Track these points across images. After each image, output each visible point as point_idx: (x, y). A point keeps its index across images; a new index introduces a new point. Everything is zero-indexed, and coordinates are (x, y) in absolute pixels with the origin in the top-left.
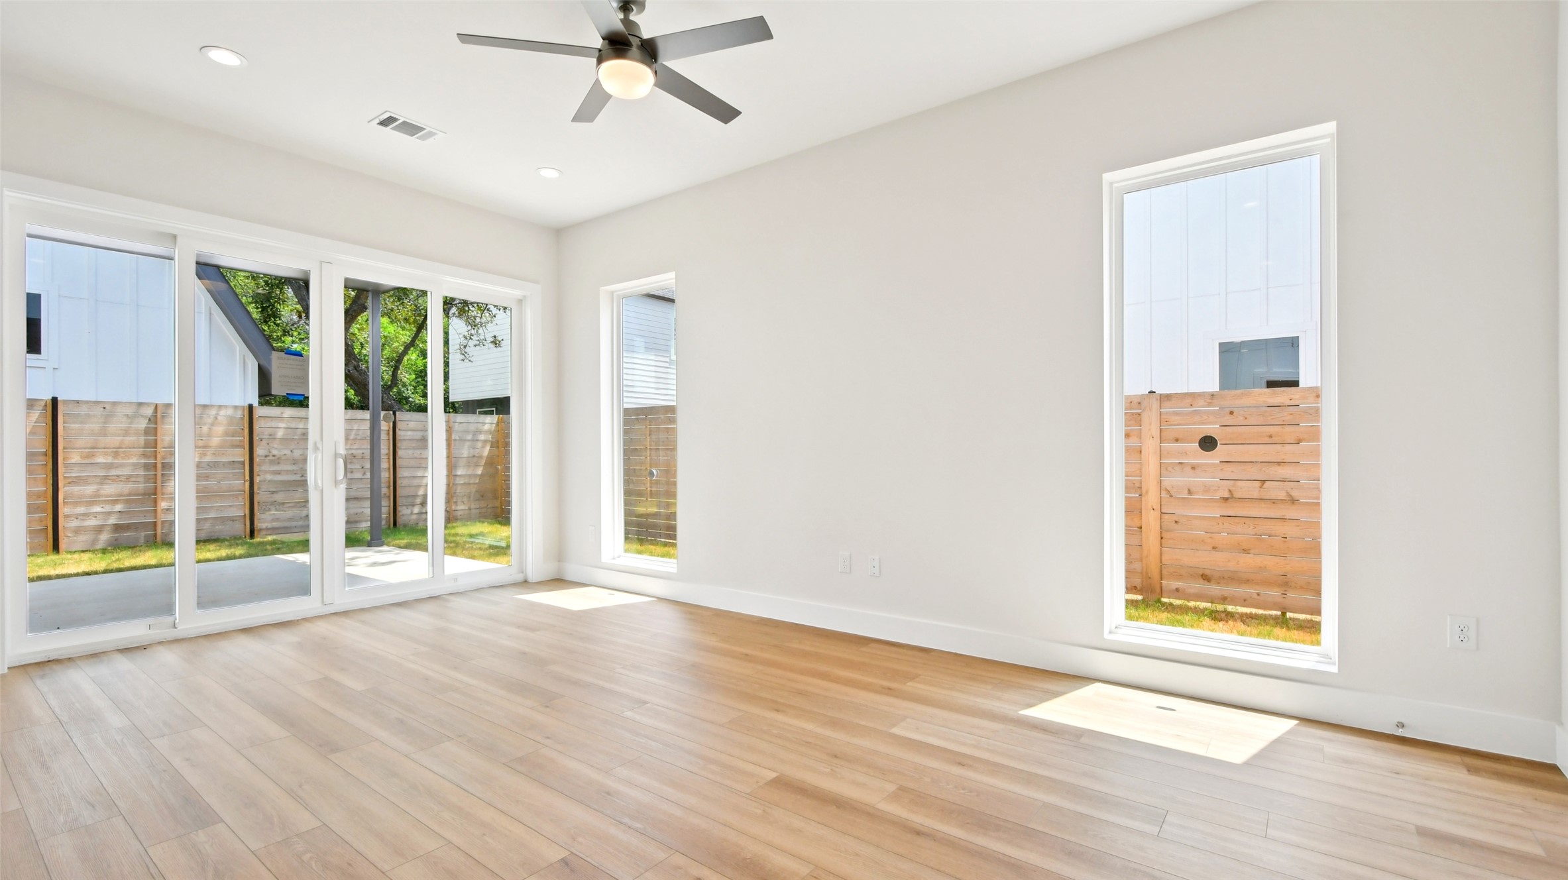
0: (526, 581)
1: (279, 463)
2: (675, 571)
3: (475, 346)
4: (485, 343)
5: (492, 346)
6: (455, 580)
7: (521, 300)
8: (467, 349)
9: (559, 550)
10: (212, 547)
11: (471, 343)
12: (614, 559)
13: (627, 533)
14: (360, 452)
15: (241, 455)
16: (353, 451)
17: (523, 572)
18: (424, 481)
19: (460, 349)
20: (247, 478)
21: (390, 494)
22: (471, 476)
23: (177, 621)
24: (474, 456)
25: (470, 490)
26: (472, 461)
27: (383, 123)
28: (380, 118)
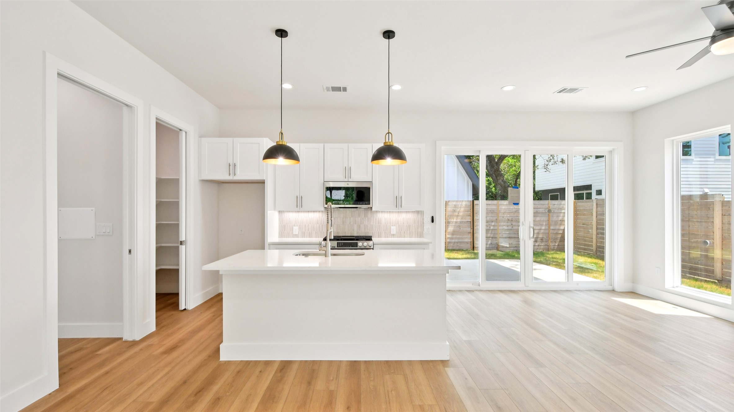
0: (613, 290)
2: (730, 303)
3: (552, 164)
4: (557, 163)
5: (561, 164)
6: (578, 284)
7: (611, 151)
8: (548, 167)
9: (634, 278)
10: (461, 253)
11: (550, 163)
12: (673, 287)
13: (683, 272)
14: (511, 218)
15: (469, 219)
16: (509, 218)
17: (611, 285)
19: (545, 166)
20: (472, 228)
22: (559, 230)
23: (480, 284)
24: (560, 220)
25: (558, 237)
26: (559, 222)
27: (560, 92)
28: (560, 90)
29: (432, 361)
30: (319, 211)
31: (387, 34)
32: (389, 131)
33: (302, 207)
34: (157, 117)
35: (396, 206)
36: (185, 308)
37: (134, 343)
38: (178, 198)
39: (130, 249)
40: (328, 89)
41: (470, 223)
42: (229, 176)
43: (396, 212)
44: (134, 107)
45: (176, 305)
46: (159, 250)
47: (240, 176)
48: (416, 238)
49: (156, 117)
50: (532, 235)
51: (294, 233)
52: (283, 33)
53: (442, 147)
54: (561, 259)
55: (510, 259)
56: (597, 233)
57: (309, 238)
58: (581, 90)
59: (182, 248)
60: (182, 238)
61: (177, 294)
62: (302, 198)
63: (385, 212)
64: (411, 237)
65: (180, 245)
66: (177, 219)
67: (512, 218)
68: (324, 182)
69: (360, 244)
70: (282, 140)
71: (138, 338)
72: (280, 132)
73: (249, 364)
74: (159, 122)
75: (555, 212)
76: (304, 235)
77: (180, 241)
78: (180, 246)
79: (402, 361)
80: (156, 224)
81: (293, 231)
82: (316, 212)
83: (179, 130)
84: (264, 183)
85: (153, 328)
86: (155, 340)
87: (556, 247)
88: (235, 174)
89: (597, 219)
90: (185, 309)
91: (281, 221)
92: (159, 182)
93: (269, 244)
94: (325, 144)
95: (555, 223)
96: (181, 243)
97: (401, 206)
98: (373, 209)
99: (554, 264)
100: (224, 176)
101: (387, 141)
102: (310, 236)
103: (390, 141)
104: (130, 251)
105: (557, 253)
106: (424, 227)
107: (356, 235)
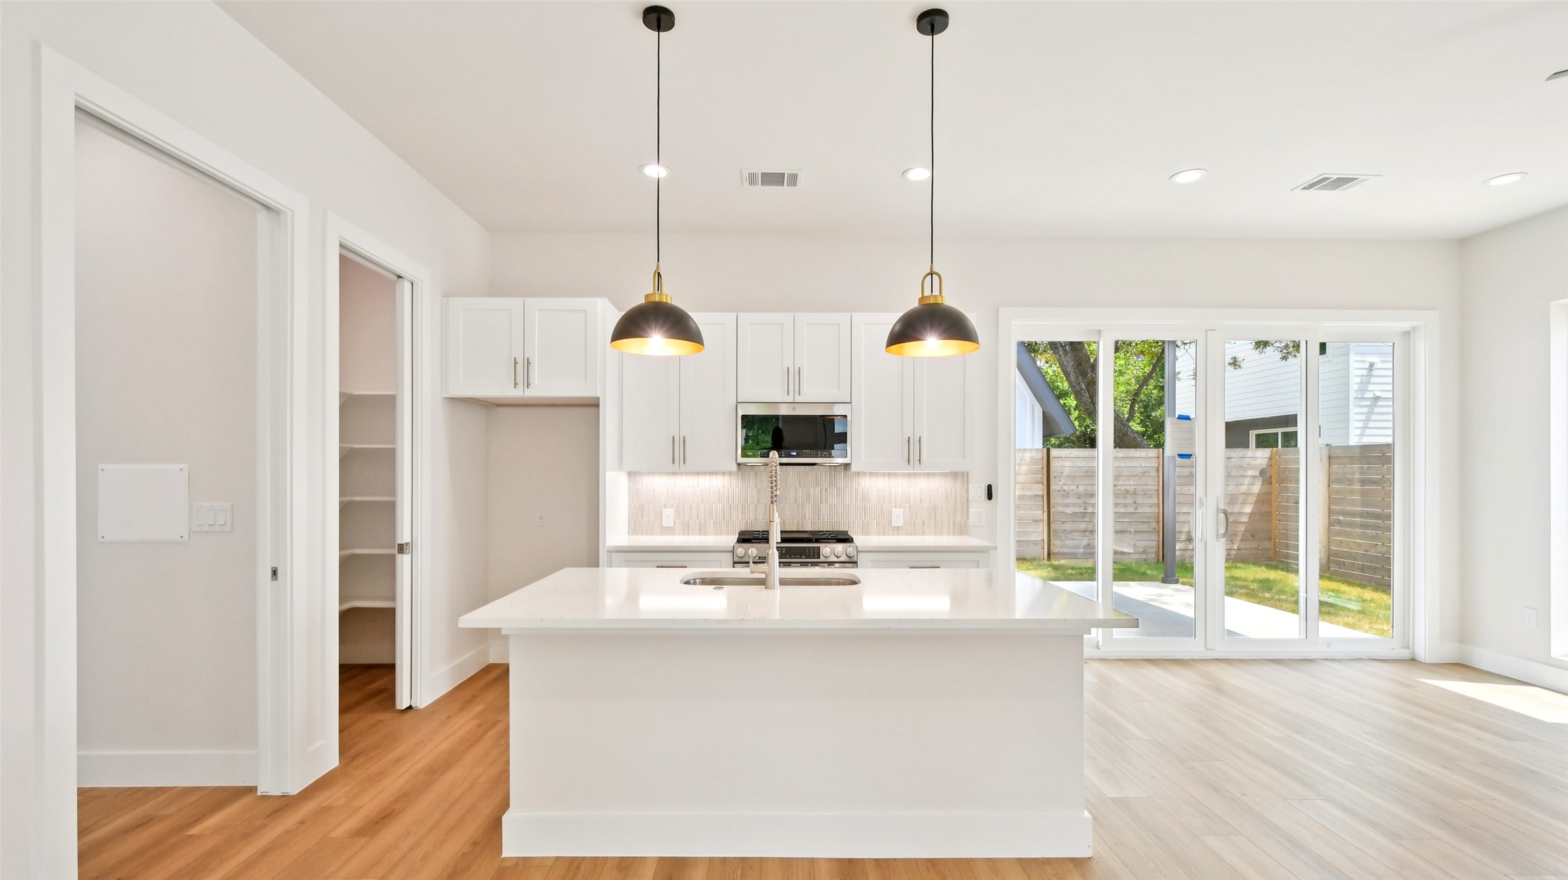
0: (1413, 660)
1: (1068, 497)
6: (1329, 645)
7: (1409, 332)
9: (1464, 629)
14: (1133, 487)
15: (1040, 490)
16: (1128, 488)
17: (1408, 648)
18: (1190, 518)
20: (1046, 509)
21: (1159, 529)
22: (1240, 513)
23: (1100, 643)
24: (1242, 492)
25: (1239, 530)
26: (1241, 498)
27: (1311, 186)
28: (1310, 183)
29: (1048, 861)
30: (724, 473)
31: (927, 20)
32: (931, 268)
33: (686, 463)
34: (342, 240)
35: (909, 460)
36: (411, 706)
37: (285, 803)
38: (394, 441)
39: (276, 568)
40: (752, 179)
41: (1041, 499)
42: (515, 387)
43: (903, 475)
44: (284, 211)
45: (387, 695)
46: (348, 565)
47: (540, 389)
48: (952, 537)
49: (340, 241)
50: (1222, 531)
51: (664, 524)
52: (663, 17)
53: (1013, 322)
54: (1254, 581)
55: (1138, 581)
56: (1329, 522)
57: (700, 535)
58: (1363, 180)
59: (404, 561)
60: (404, 537)
61: (391, 668)
62: (684, 441)
63: (877, 474)
64: (938, 532)
65: (399, 553)
66: (392, 489)
67: (1136, 487)
68: (737, 402)
69: (826, 549)
70: (659, 292)
71: (294, 789)
72: (656, 271)
73: (578, 868)
74: (346, 253)
75: (1233, 474)
76: (686, 529)
77: (399, 545)
78: (399, 556)
79: (972, 859)
80: (340, 502)
81: (661, 518)
82: (717, 473)
83: (396, 278)
84: (597, 405)
85: (332, 760)
86: (336, 795)
87: (1234, 552)
88: (528, 385)
89: (1329, 492)
90: (410, 708)
91: (634, 494)
92: (348, 404)
93: (608, 551)
94: (740, 314)
95: (1232, 499)
96: (401, 549)
97: (920, 460)
98: (854, 468)
99: (1241, 593)
100: (503, 389)
101: (927, 293)
102: (702, 531)
103: (936, 292)
104: (274, 573)
105: (1236, 567)
106: (970, 510)
107: (809, 528)
